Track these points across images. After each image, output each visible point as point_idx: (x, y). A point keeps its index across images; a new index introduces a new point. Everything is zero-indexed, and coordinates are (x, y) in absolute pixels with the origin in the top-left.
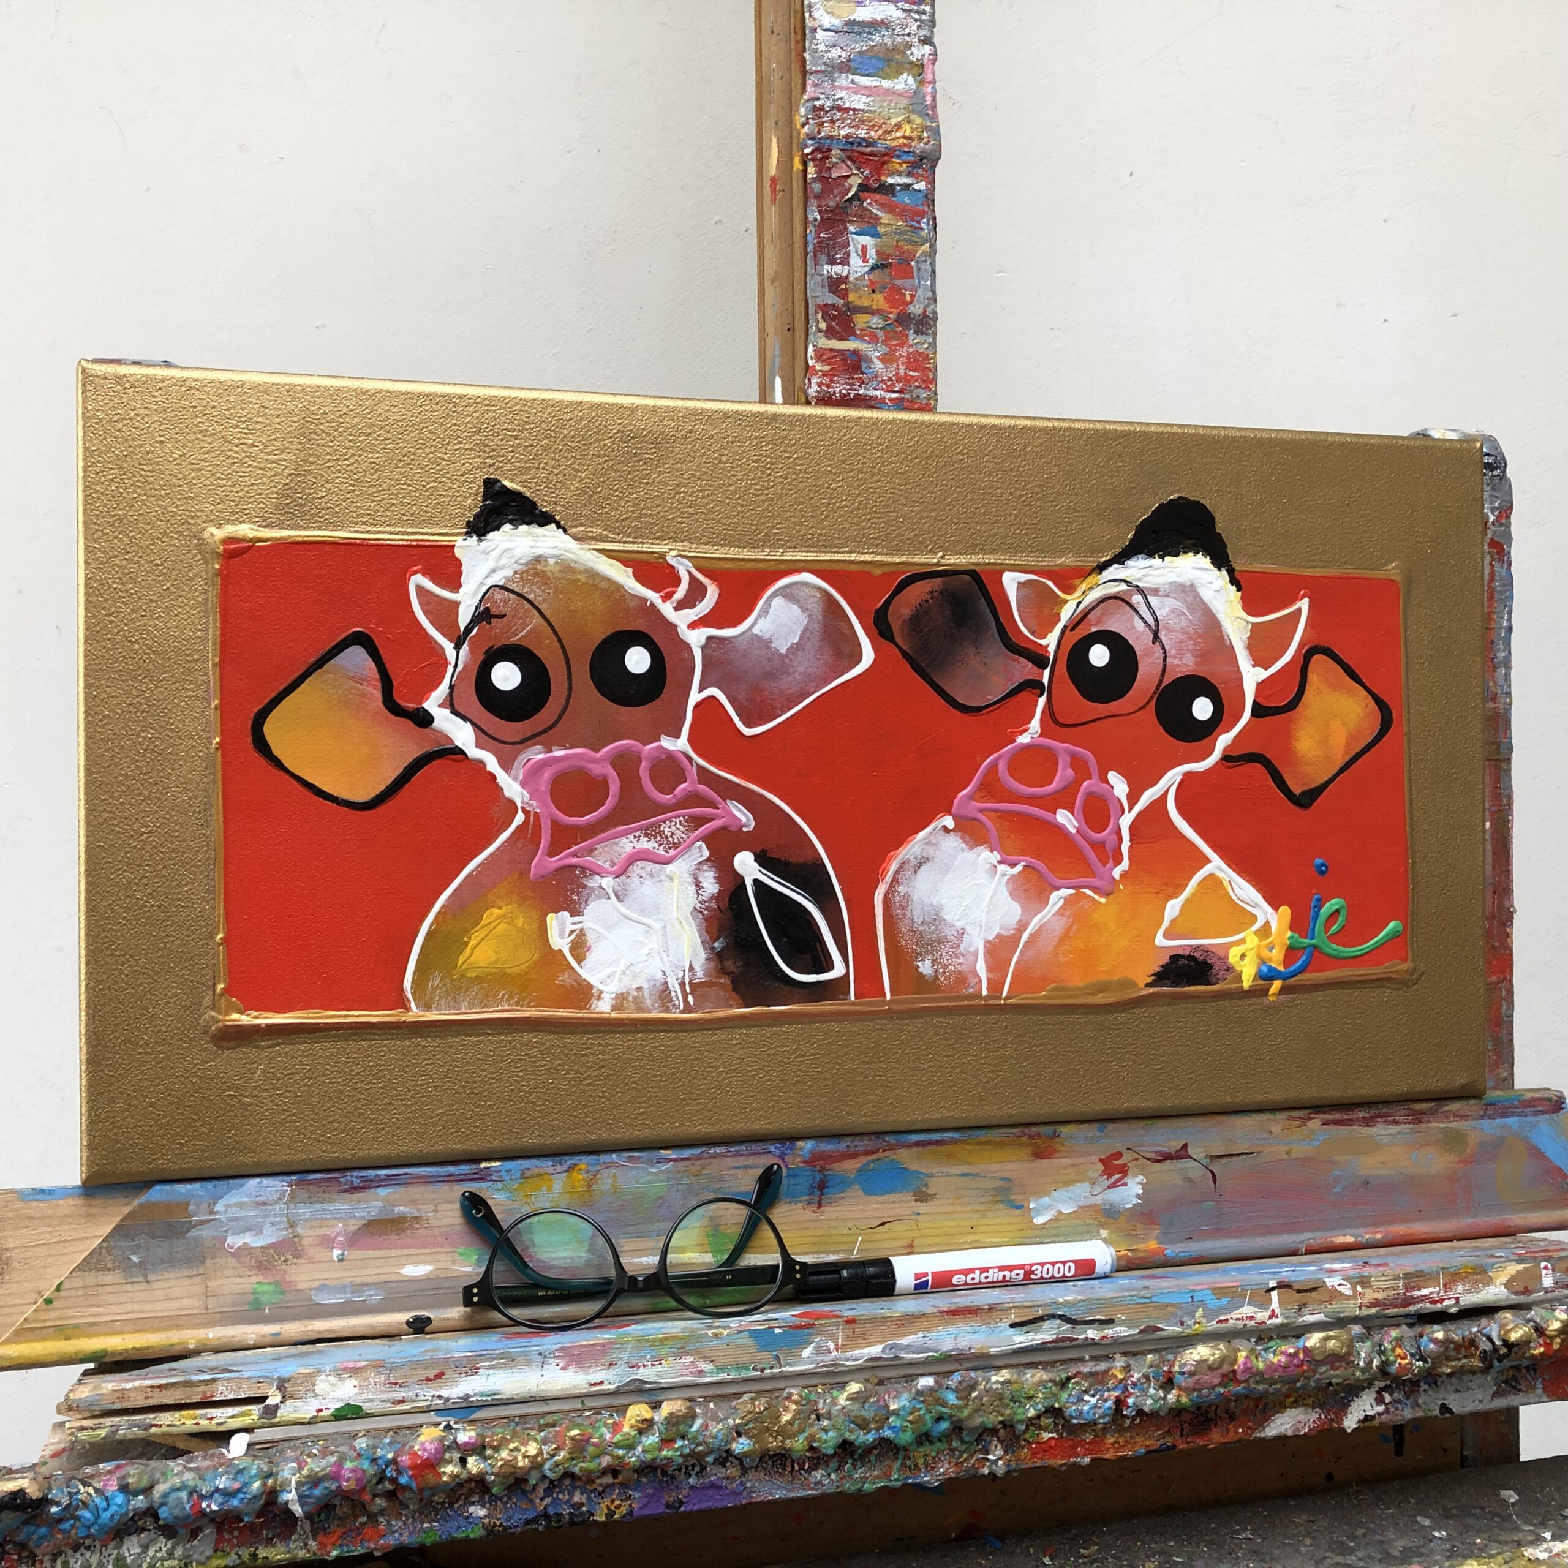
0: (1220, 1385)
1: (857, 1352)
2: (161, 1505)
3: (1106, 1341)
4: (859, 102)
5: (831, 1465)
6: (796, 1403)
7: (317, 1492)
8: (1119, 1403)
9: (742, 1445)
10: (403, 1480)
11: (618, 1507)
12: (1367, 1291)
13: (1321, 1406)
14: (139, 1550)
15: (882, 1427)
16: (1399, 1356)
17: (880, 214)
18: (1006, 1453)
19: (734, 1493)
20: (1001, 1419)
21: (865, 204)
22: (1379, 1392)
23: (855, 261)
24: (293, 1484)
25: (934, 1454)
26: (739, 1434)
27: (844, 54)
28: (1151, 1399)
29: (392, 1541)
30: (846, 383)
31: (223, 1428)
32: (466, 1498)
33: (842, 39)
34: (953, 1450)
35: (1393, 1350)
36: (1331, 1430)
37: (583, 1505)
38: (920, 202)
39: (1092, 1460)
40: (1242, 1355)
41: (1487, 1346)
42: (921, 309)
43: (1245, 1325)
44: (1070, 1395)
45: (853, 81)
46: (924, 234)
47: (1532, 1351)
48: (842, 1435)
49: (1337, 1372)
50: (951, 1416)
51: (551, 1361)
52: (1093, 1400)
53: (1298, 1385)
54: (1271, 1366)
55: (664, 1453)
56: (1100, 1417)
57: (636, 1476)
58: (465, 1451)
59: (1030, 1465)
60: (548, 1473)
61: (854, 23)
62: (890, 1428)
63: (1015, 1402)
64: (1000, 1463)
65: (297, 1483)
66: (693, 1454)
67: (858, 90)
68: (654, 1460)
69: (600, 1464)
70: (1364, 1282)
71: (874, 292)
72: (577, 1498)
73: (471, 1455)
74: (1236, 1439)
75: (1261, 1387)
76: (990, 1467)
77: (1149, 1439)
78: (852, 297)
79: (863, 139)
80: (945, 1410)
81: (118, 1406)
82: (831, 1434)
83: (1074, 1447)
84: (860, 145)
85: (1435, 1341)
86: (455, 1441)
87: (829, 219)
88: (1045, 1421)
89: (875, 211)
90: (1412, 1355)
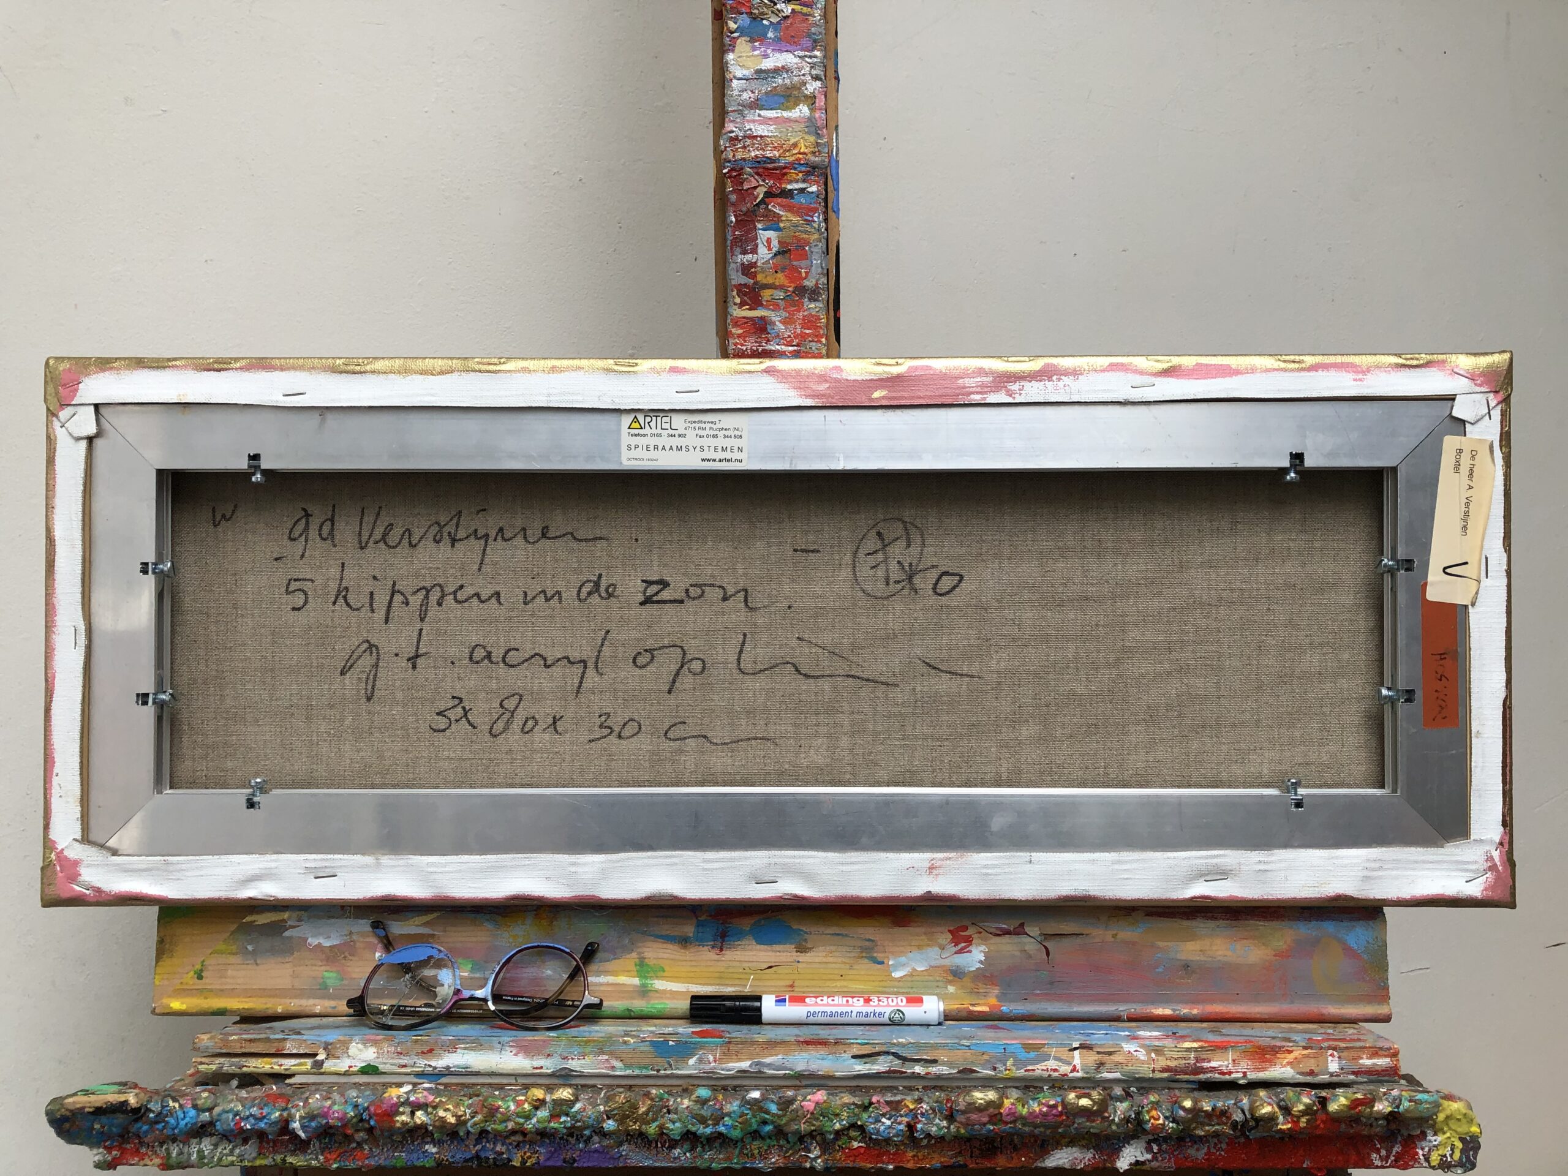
0: (990, 1122)
1: (731, 1065)
2: (217, 1121)
3: (929, 1076)
4: (761, 130)
5: (685, 1146)
6: (652, 1099)
7: (313, 1124)
8: (911, 1127)
9: (610, 1125)
10: (372, 1123)
11: (529, 1157)
12: (1160, 1058)
13: (1094, 1148)
14: (212, 1147)
15: (718, 1124)
16: (1153, 1117)
17: (781, 213)
18: (823, 1152)
19: (612, 1158)
20: (813, 1128)
21: (770, 207)
22: (1149, 1142)
23: (762, 250)
24: (297, 1117)
25: (765, 1148)
26: (609, 1118)
27: (752, 95)
28: (938, 1126)
29: (372, 1162)
30: (756, 342)
31: (287, 1073)
32: (423, 1139)
33: (754, 84)
34: (781, 1147)
35: (1148, 1112)
36: (1105, 1168)
37: (503, 1153)
38: (813, 201)
39: (896, 1168)
40: (1007, 1103)
41: (1238, 1117)
42: (814, 282)
43: (1050, 1075)
44: (870, 1117)
45: (759, 115)
46: (816, 225)
47: (1279, 1127)
48: (686, 1127)
49: (1094, 1124)
50: (773, 1122)
51: (507, 1048)
52: (888, 1123)
53: (1060, 1130)
54: (1032, 1114)
55: (552, 1124)
56: (894, 1136)
57: (539, 1138)
58: (416, 1107)
59: (844, 1164)
60: (470, 1129)
61: (759, 72)
62: (724, 1125)
63: (824, 1117)
64: (819, 1161)
65: (300, 1116)
66: (573, 1127)
67: (766, 121)
68: (545, 1128)
69: (506, 1127)
70: (1159, 1051)
71: (776, 272)
72: (498, 1148)
73: (418, 1110)
74: (1019, 1165)
75: (1027, 1129)
76: (811, 1163)
77: (944, 1156)
78: (759, 277)
79: (768, 158)
80: (767, 1116)
81: (224, 1051)
82: (678, 1125)
83: (880, 1155)
84: (765, 162)
85: (1183, 1108)
86: (408, 1099)
87: (741, 220)
88: (853, 1133)
89: (778, 211)
90: (1166, 1118)
